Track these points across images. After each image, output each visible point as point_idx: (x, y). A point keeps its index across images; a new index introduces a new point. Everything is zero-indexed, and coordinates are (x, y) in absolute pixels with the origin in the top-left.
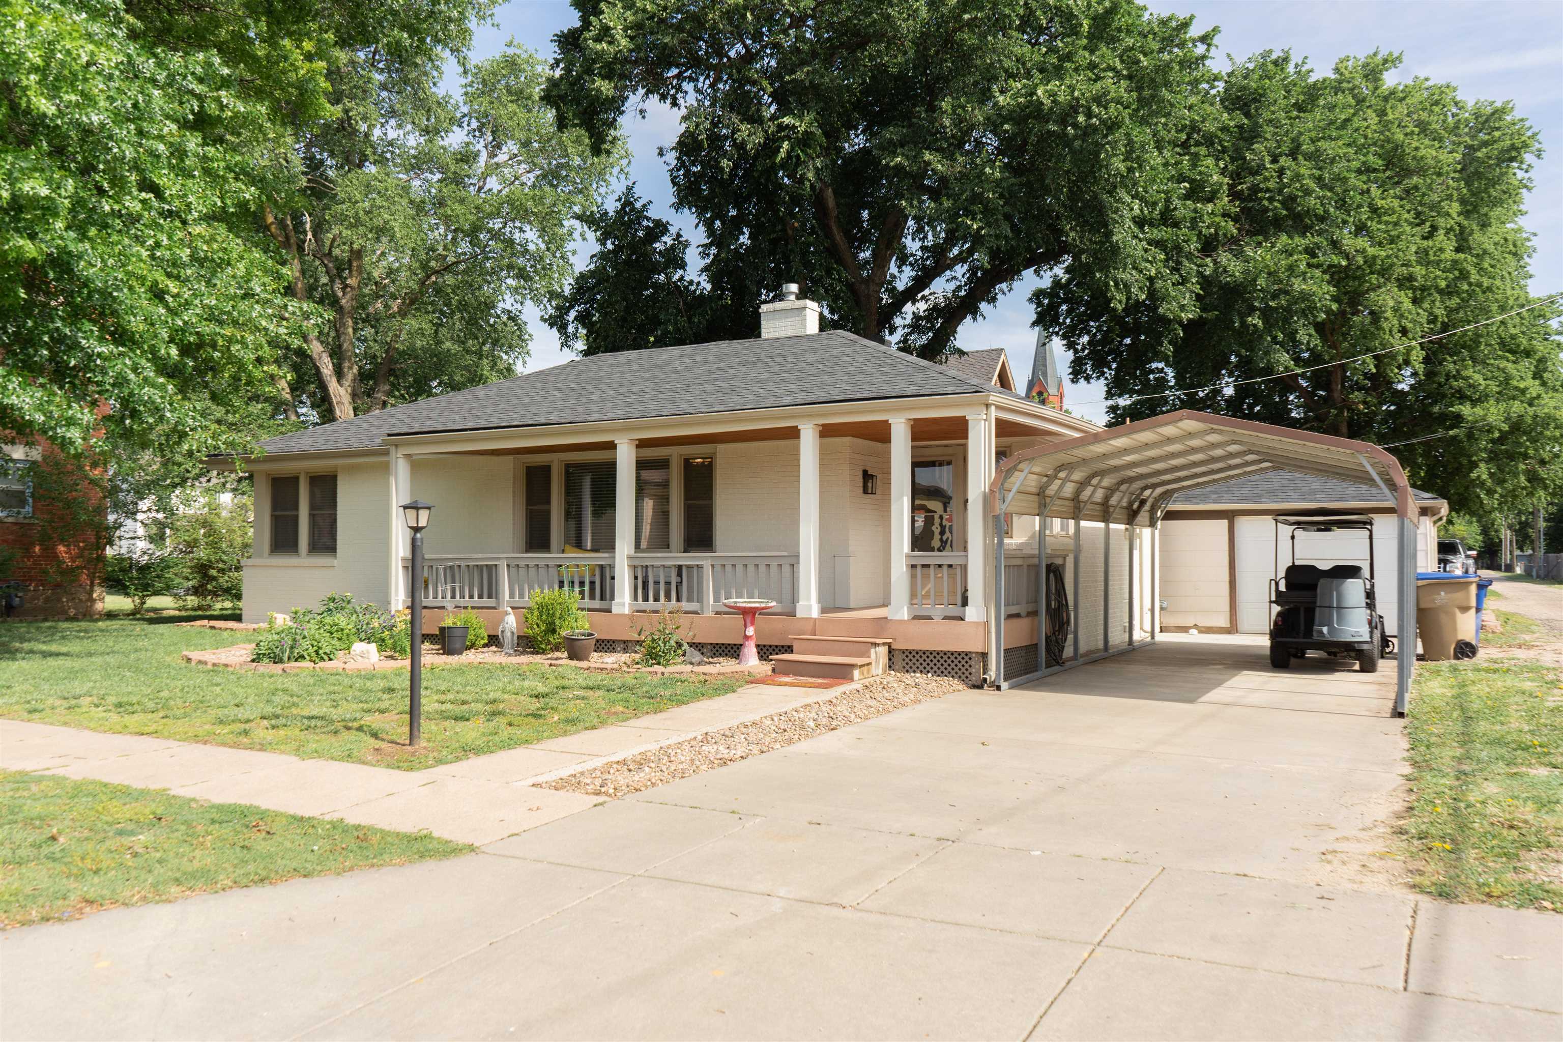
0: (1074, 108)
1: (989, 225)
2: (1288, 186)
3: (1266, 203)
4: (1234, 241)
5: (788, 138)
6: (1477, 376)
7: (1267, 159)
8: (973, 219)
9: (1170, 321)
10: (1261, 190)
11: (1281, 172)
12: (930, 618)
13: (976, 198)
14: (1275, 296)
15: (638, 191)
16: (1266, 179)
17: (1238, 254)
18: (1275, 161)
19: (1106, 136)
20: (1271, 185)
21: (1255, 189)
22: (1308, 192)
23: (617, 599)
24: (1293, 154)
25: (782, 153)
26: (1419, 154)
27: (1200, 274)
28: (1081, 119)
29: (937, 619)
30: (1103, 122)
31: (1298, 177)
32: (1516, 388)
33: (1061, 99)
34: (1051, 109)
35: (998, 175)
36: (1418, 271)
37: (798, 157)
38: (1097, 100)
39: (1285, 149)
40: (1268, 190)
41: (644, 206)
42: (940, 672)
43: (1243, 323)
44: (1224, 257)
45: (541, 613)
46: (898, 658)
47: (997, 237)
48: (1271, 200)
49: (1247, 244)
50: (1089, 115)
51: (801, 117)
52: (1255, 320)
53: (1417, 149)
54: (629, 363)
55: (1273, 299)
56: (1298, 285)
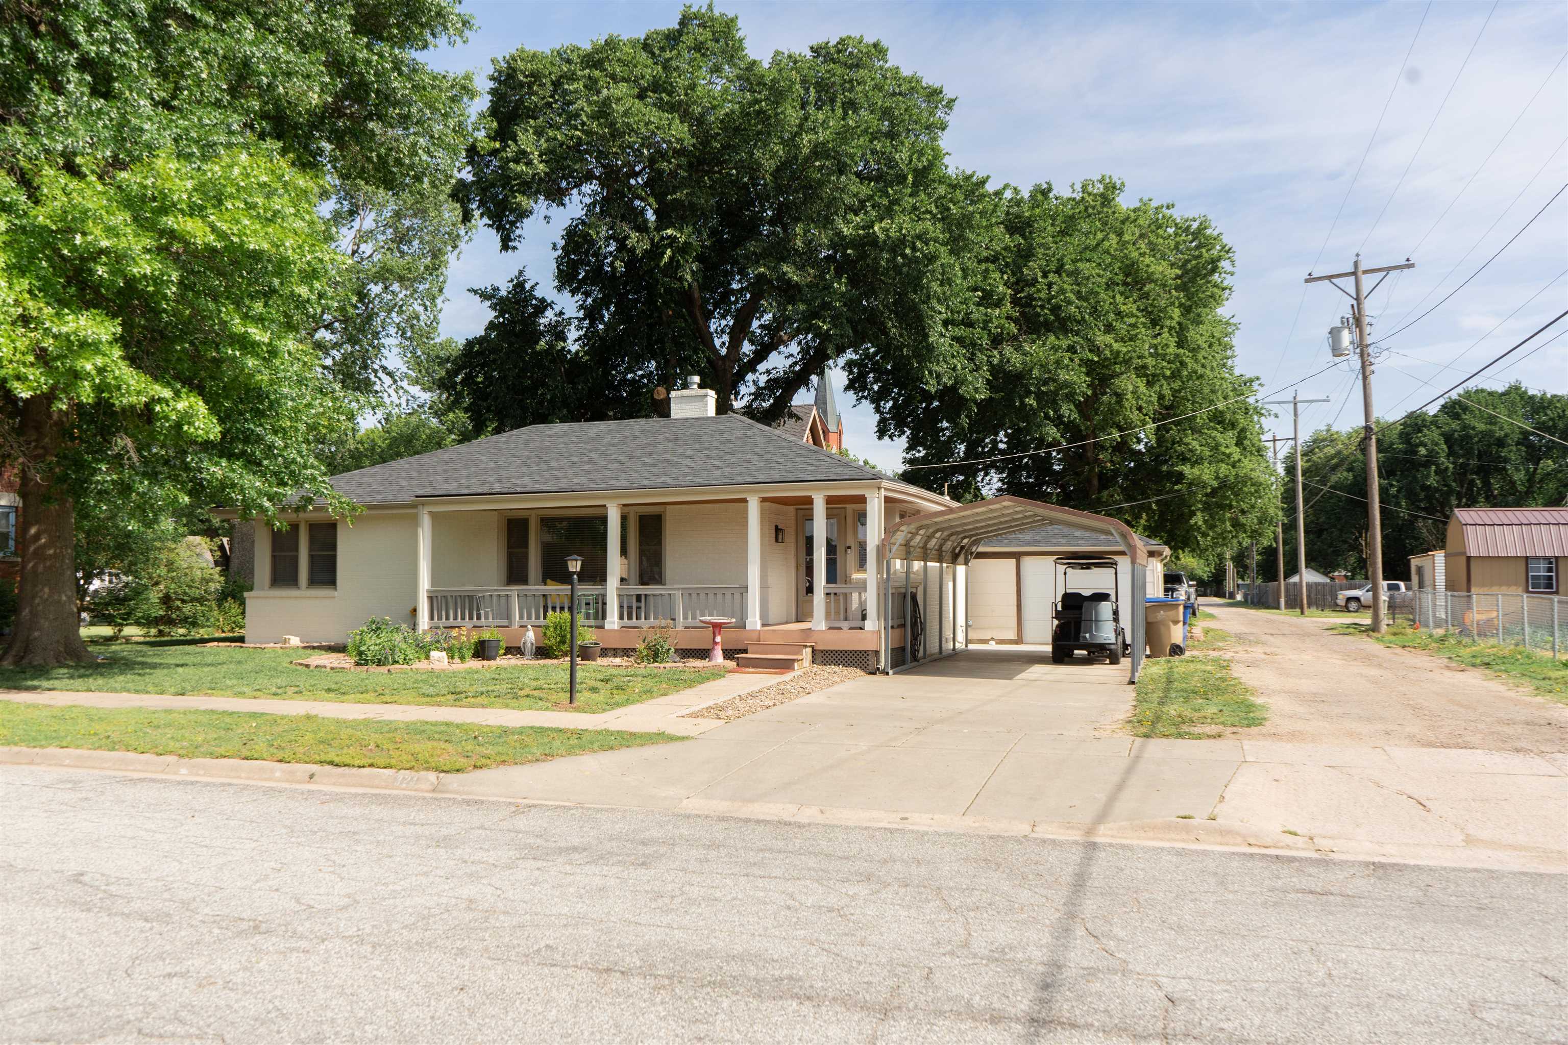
0: (902, 241)
1: (835, 326)
2: (1053, 297)
3: (1038, 309)
4: (1015, 338)
5: (670, 245)
6: (1194, 443)
7: (1040, 274)
8: (824, 322)
9: (967, 400)
10: (1035, 299)
11: (1050, 286)
12: (840, 628)
13: (826, 306)
14: (1045, 383)
15: (527, 274)
16: (1039, 291)
17: (1018, 348)
18: (1045, 276)
19: (927, 266)
20: (1043, 295)
21: (1030, 298)
22: (1069, 303)
23: (608, 619)
24: (1058, 272)
25: (666, 258)
26: (1150, 270)
27: (990, 363)
28: (908, 251)
29: (845, 629)
30: (925, 256)
31: (1062, 291)
32: (1224, 454)
33: (892, 234)
34: (885, 241)
35: (843, 289)
36: (1150, 362)
37: (678, 261)
38: (919, 237)
39: (1053, 267)
40: (1040, 299)
41: (532, 287)
42: (847, 665)
43: (1022, 403)
44: (1008, 350)
45: (556, 628)
46: (820, 655)
47: (842, 336)
48: (1042, 307)
49: (1025, 341)
50: (914, 249)
51: (681, 230)
52: (1031, 401)
53: (1148, 266)
54: (566, 434)
55: (1044, 385)
56: (1063, 376)
